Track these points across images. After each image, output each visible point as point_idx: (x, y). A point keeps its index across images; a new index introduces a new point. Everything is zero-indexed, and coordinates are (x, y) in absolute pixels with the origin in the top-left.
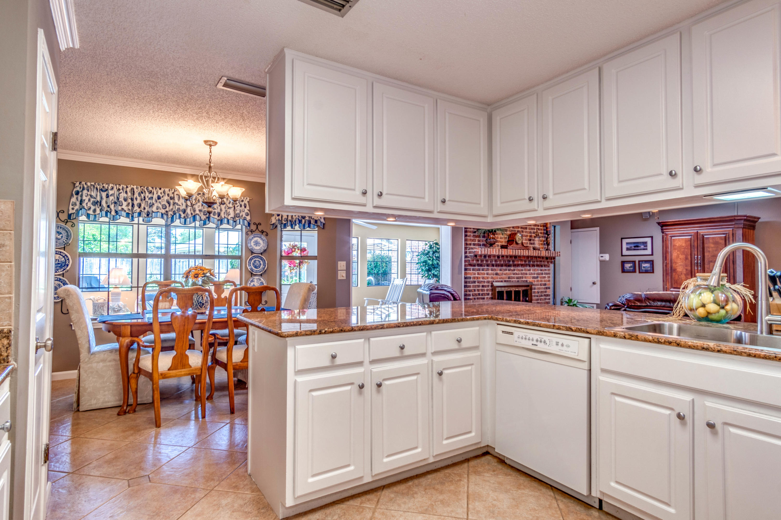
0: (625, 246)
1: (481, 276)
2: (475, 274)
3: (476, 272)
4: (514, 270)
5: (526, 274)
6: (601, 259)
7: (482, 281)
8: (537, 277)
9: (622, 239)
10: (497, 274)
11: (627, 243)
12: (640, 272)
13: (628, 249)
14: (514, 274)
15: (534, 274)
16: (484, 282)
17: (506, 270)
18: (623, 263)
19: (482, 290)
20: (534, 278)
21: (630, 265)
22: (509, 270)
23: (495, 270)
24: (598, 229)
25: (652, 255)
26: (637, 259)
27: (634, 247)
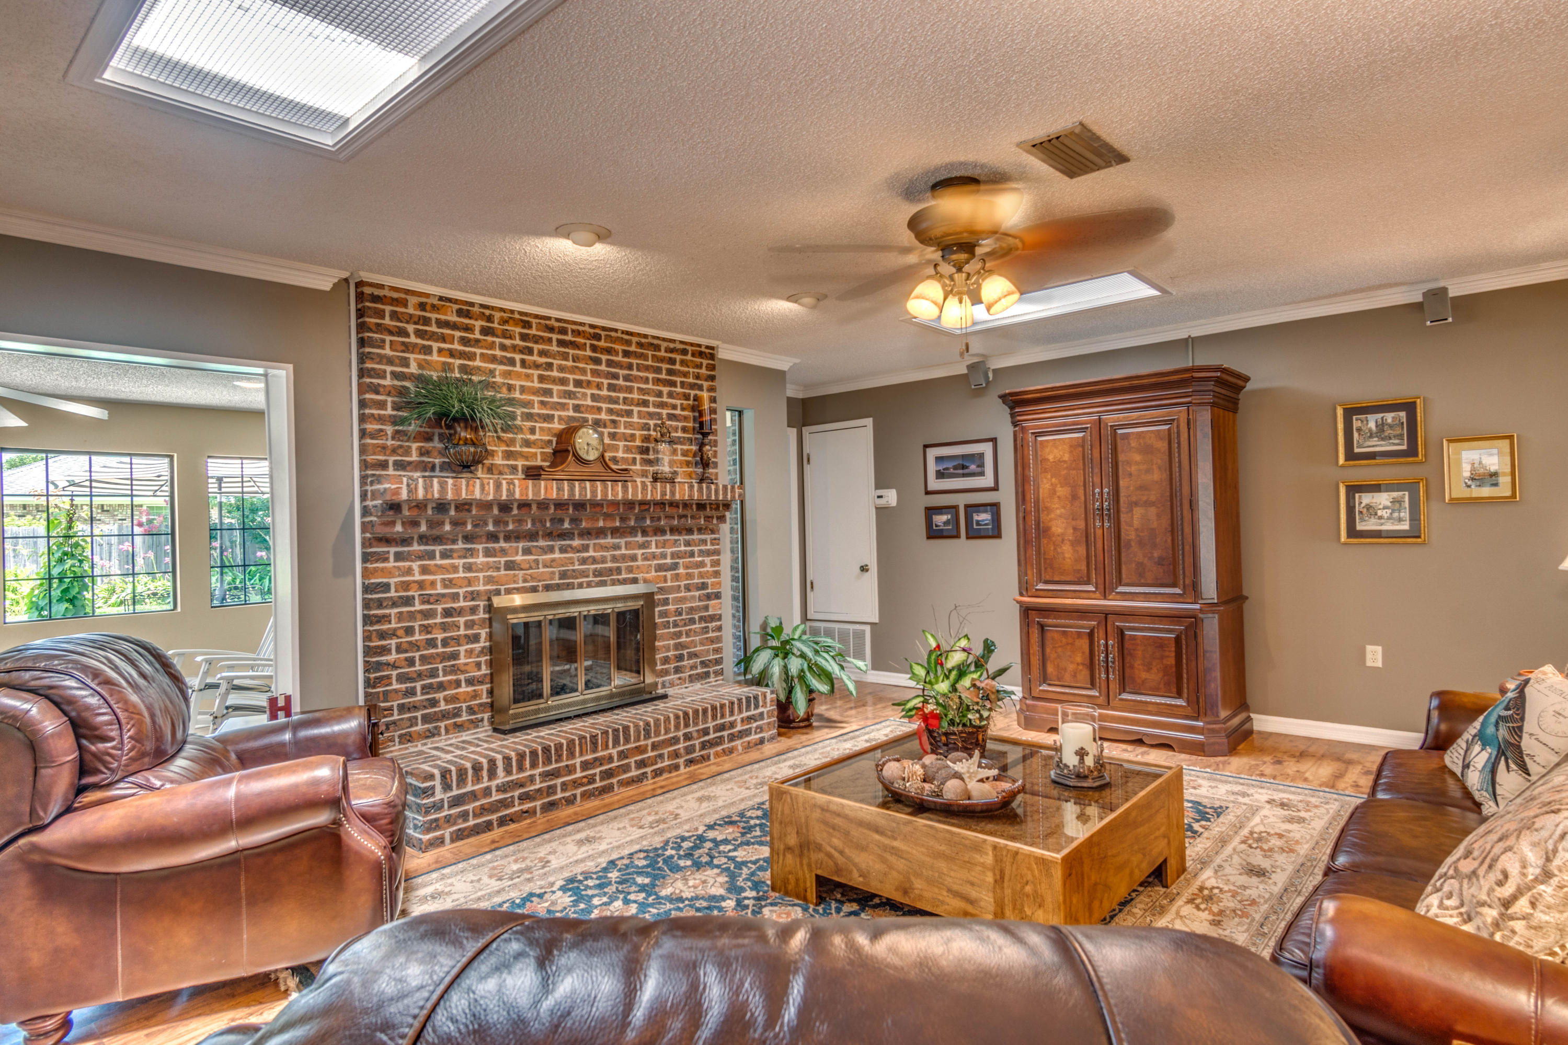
0: (932, 467)
1: (438, 577)
2: (409, 571)
3: (415, 565)
4: (585, 548)
5: (634, 558)
6: (881, 502)
7: (443, 595)
8: (675, 566)
9: (925, 447)
10: (510, 566)
11: (939, 459)
12: (968, 538)
13: (940, 475)
14: (583, 561)
15: (664, 556)
16: (455, 597)
17: (551, 549)
18: (931, 511)
19: (444, 627)
20: (660, 568)
21: (944, 518)
22: (563, 550)
23: (503, 552)
24: (869, 422)
25: (995, 488)
26: (961, 500)
27: (955, 468)
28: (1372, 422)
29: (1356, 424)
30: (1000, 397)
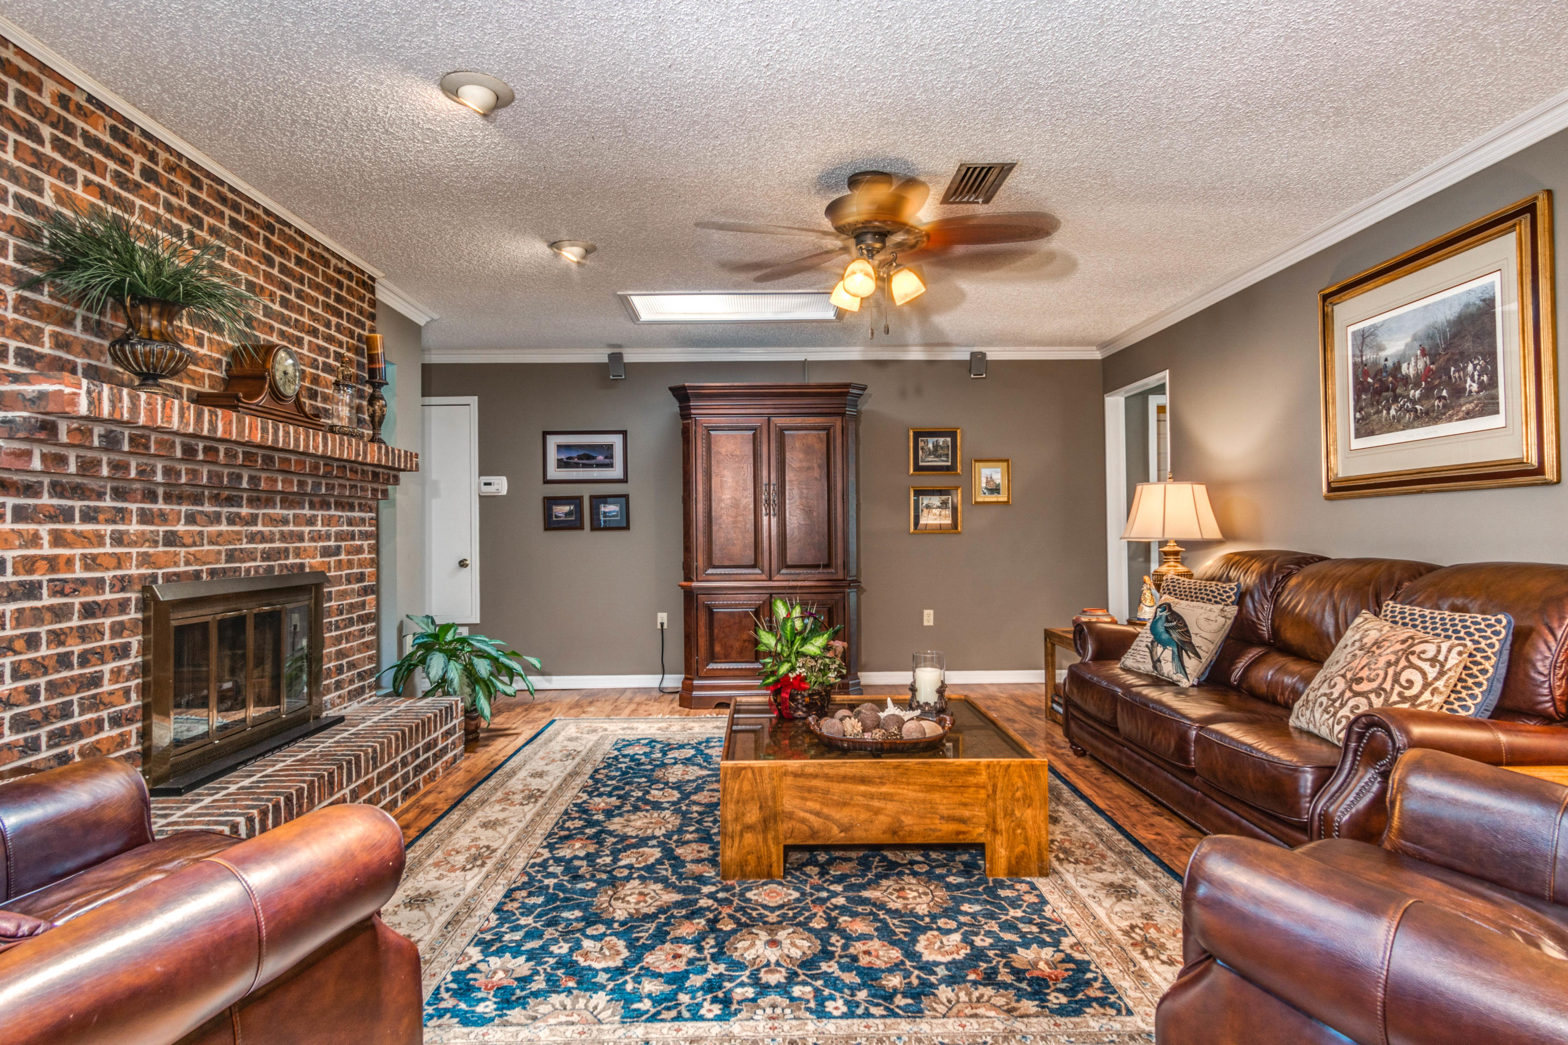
0: (553, 456)
1: (78, 552)
2: (35, 540)
3: (44, 530)
4: (253, 520)
5: (301, 538)
6: (489, 490)
7: (84, 582)
8: (337, 551)
9: (545, 434)
10: (171, 539)
11: (560, 447)
12: (593, 530)
13: (562, 464)
14: (252, 538)
15: (328, 537)
16: (99, 585)
17: (215, 519)
18: (549, 502)
19: (83, 634)
20: (326, 552)
21: (566, 509)
22: (231, 521)
23: (163, 517)
24: (474, 400)
25: (624, 481)
26: (586, 492)
27: (580, 458)
28: (931, 443)
29: (921, 444)
30: (671, 389)
